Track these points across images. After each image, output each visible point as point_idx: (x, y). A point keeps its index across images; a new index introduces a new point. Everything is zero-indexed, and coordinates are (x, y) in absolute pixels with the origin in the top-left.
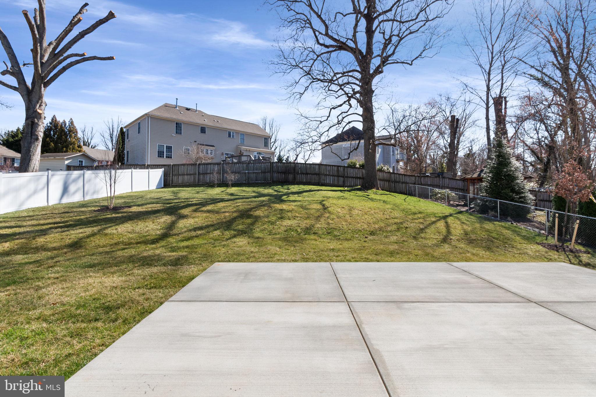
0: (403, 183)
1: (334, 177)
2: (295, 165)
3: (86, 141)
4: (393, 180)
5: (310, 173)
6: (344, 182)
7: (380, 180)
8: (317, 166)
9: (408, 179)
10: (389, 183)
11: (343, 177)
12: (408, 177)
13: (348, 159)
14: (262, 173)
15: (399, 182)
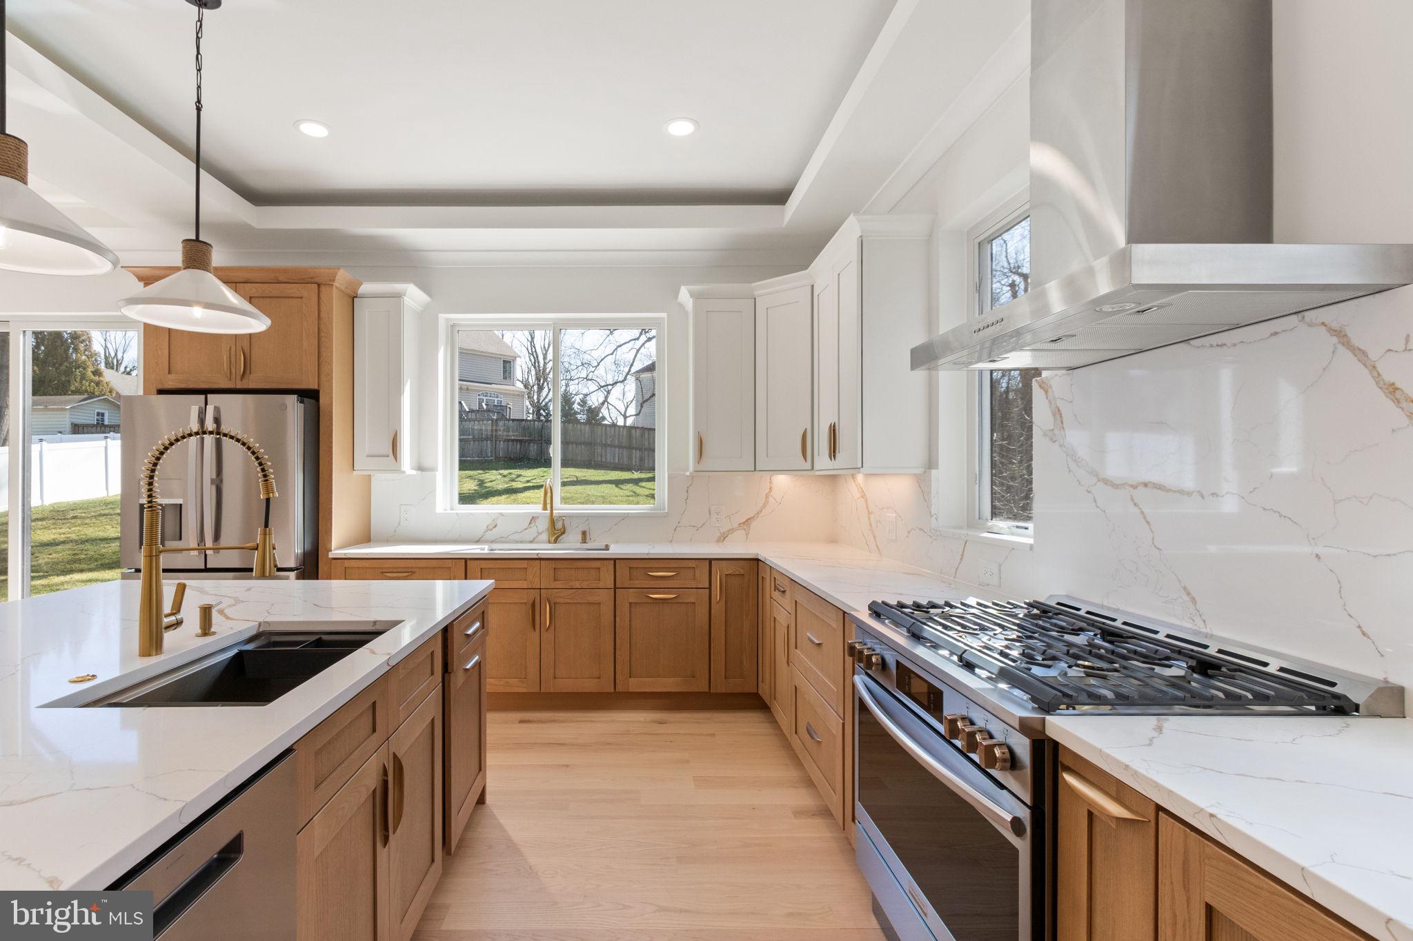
1: (621, 450)
2: (543, 425)
3: (113, 354)
5: (572, 440)
6: (641, 459)
11: (640, 450)
14: (474, 440)
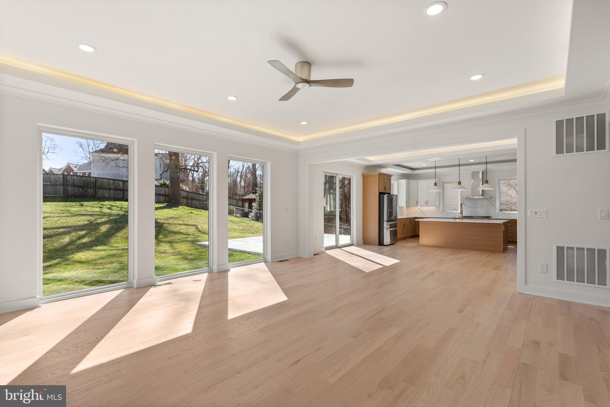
0: (198, 200)
4: (191, 197)
7: (183, 198)
8: (121, 183)
9: (201, 197)
10: (187, 200)
12: (201, 195)
13: (161, 179)
15: (195, 199)
